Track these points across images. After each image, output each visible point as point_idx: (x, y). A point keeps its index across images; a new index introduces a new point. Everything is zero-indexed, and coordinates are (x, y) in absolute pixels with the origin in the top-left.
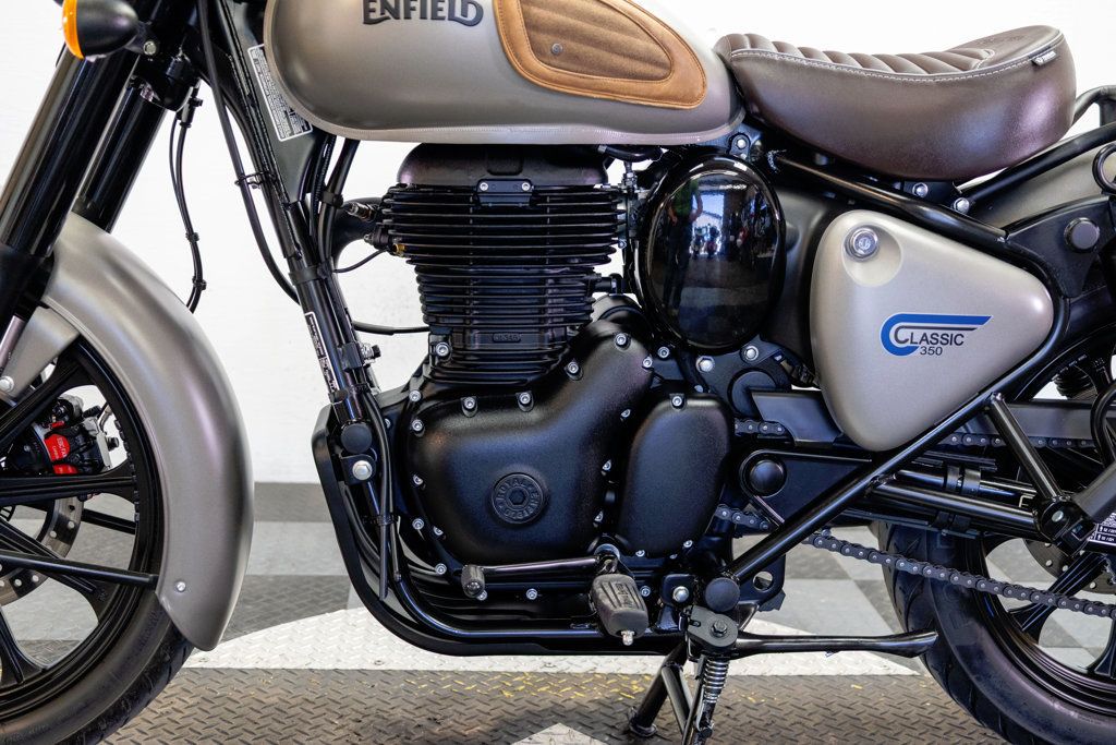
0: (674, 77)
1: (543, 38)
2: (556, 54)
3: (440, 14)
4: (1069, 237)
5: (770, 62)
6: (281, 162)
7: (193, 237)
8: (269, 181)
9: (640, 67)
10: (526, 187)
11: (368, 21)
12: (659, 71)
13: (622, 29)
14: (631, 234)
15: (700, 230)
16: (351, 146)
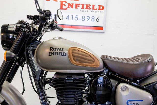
0: (95, 63)
1: (75, 58)
2: (77, 60)
3: (60, 54)
4: (155, 87)
5: (109, 60)
6: (36, 74)
7: (23, 83)
8: (34, 77)
9: (90, 62)
10: (73, 79)
11: (49, 55)
12: (92, 62)
13: (87, 56)
14: (89, 85)
15: (99, 82)
16: (46, 72)
